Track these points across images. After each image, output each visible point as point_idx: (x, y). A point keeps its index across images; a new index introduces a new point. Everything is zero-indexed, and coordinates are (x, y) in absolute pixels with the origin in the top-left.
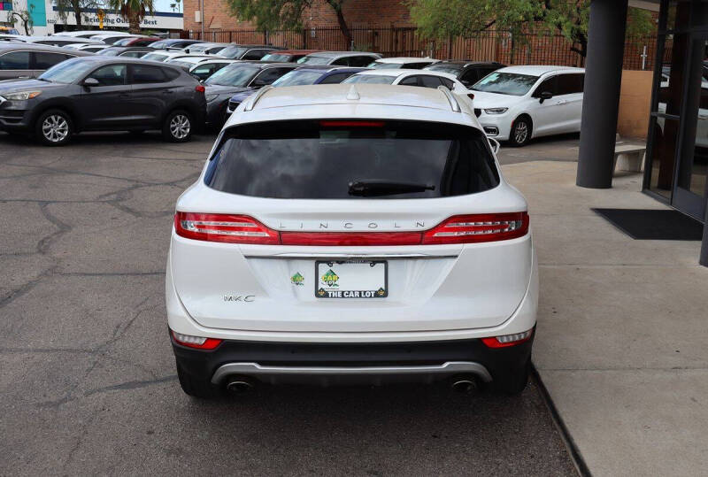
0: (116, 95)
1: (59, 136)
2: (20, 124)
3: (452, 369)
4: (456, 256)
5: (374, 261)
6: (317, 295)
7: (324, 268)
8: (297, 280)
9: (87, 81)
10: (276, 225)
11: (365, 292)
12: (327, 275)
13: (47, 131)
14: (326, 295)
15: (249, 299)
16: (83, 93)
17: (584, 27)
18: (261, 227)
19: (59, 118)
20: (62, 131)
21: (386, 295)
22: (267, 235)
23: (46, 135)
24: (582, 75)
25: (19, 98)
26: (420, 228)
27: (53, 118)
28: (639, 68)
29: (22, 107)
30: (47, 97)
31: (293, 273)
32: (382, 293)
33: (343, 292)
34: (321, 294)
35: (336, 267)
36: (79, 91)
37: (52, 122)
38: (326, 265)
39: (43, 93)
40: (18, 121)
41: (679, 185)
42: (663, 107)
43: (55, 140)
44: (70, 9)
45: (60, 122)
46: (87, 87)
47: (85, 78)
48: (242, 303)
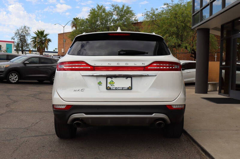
0: (35, 67)
1: (15, 80)
2: (2, 76)
3: (155, 116)
4: (156, 76)
5: (127, 77)
6: (107, 89)
7: (109, 80)
8: (100, 84)
9: (25, 62)
10: (92, 64)
11: (124, 88)
12: (111, 82)
13: (11, 78)
14: (110, 89)
15: (82, 90)
16: (24, 66)
17: (194, 47)
18: (88, 65)
19: (15, 74)
20: (16, 79)
21: (131, 89)
22: (89, 68)
23: (10, 80)
24: (195, 63)
25: (2, 67)
26: (143, 65)
27: (13, 74)
28: (214, 61)
29: (3, 70)
30: (11, 67)
31: (98, 81)
32: (130, 88)
33: (116, 88)
34: (108, 89)
35: (114, 79)
36: (22, 65)
37: (12, 76)
38: (110, 78)
39: (10, 65)
40: (2, 74)
41: (231, 89)
42: (223, 71)
43: (13, 82)
44: (20, 50)
45: (15, 76)
46: (25, 64)
47: (25, 61)
48: (80, 92)
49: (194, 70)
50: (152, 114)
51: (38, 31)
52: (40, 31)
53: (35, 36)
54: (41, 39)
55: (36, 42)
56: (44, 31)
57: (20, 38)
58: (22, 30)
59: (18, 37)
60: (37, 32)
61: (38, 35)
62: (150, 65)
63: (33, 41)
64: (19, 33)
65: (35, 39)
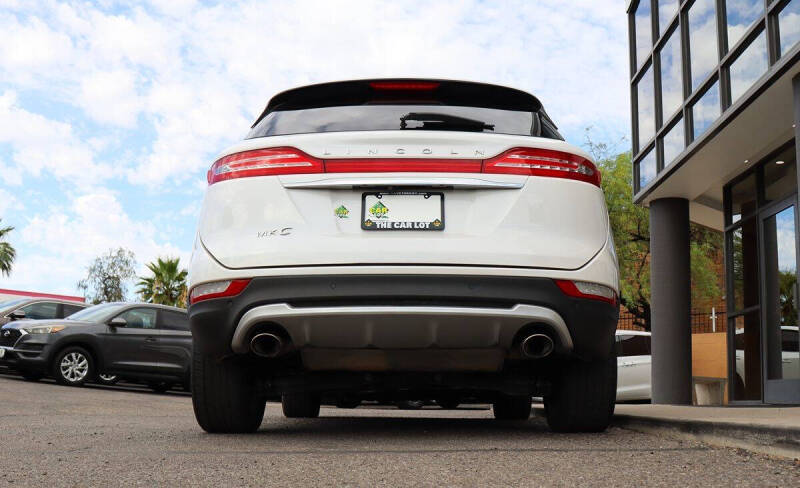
0: (143, 339)
1: (78, 375)
2: (39, 358)
3: (521, 313)
4: (520, 188)
5: (428, 191)
6: (364, 227)
7: (371, 200)
8: (342, 212)
9: (115, 320)
10: (318, 152)
11: (418, 224)
12: (376, 207)
13: (65, 368)
14: (374, 227)
15: (284, 232)
16: (109, 332)
18: (304, 156)
19: (80, 355)
20: (81, 371)
21: (441, 228)
22: (310, 164)
23: (63, 373)
25: (41, 331)
26: (479, 156)
27: (73, 355)
28: (709, 330)
29: (43, 341)
30: (68, 333)
31: (338, 205)
32: (437, 227)
33: (393, 223)
34: (368, 227)
35: (386, 200)
36: (105, 329)
37: (72, 360)
38: (374, 197)
39: (68, 328)
40: (38, 355)
42: (740, 354)
43: (72, 380)
45: (81, 361)
46: (113, 326)
47: (115, 317)
48: (278, 237)
49: (647, 359)
50: (509, 304)
51: (160, 261)
52: (165, 260)
53: (151, 275)
54: (167, 284)
55: (151, 293)
56: (178, 261)
57: (103, 286)
58: (110, 261)
59: (98, 280)
60: (157, 264)
61: (158, 274)
62: (502, 157)
63: (144, 290)
64: (101, 268)
65: (151, 286)
